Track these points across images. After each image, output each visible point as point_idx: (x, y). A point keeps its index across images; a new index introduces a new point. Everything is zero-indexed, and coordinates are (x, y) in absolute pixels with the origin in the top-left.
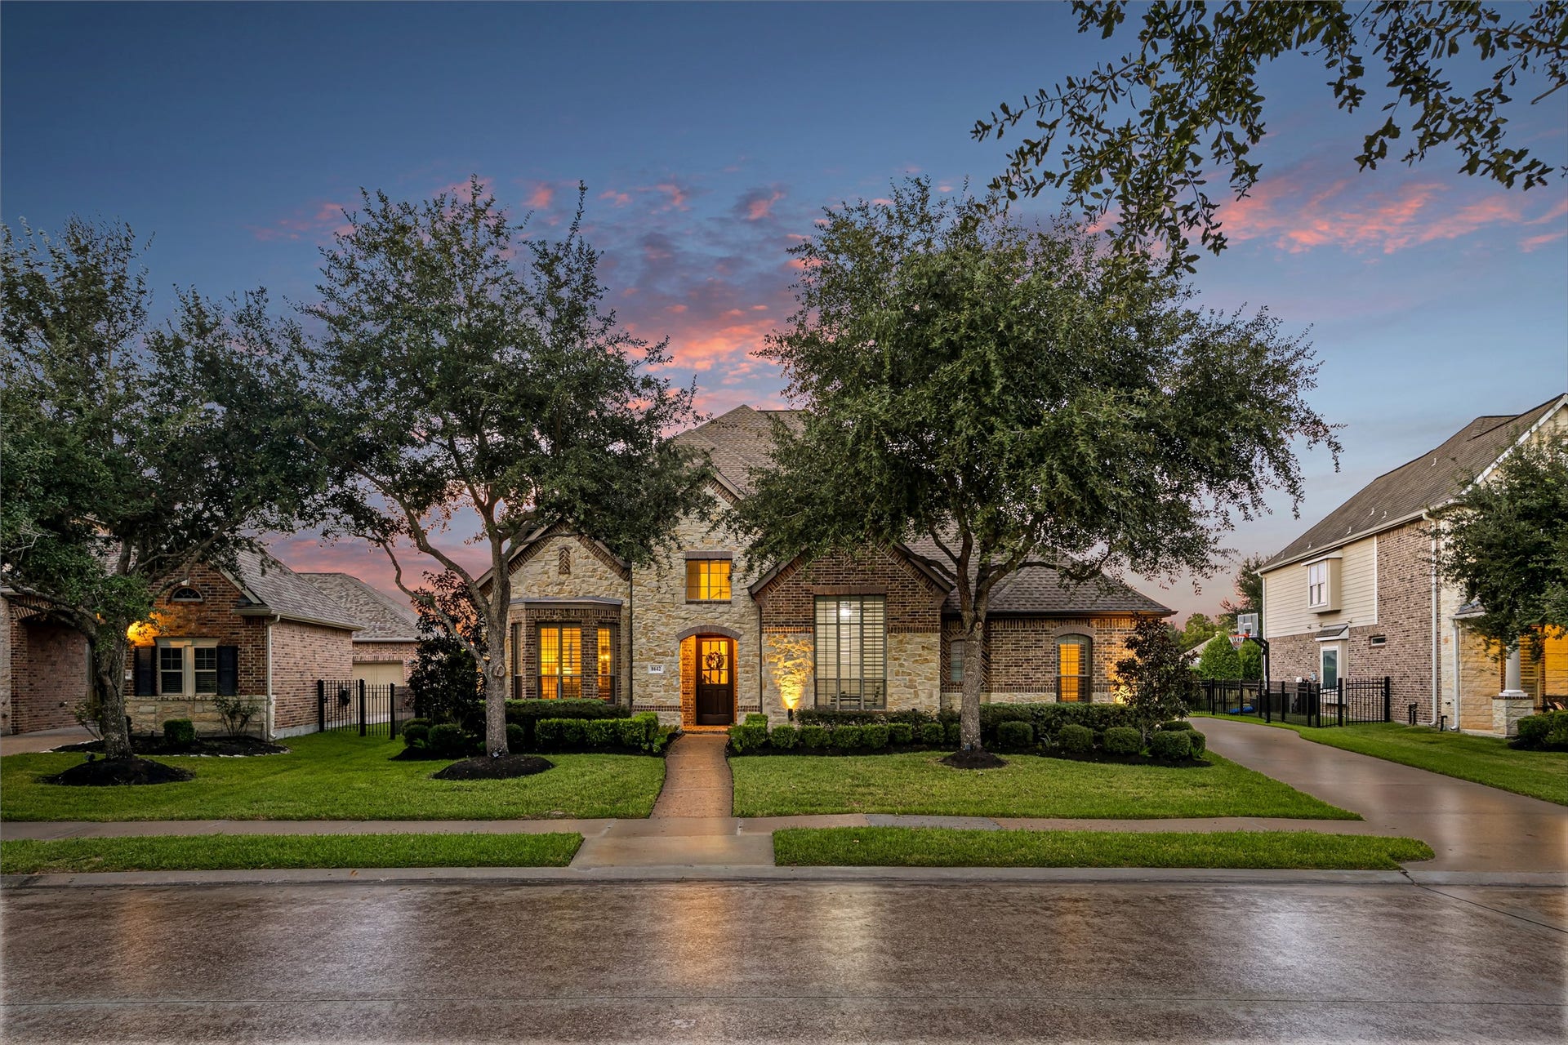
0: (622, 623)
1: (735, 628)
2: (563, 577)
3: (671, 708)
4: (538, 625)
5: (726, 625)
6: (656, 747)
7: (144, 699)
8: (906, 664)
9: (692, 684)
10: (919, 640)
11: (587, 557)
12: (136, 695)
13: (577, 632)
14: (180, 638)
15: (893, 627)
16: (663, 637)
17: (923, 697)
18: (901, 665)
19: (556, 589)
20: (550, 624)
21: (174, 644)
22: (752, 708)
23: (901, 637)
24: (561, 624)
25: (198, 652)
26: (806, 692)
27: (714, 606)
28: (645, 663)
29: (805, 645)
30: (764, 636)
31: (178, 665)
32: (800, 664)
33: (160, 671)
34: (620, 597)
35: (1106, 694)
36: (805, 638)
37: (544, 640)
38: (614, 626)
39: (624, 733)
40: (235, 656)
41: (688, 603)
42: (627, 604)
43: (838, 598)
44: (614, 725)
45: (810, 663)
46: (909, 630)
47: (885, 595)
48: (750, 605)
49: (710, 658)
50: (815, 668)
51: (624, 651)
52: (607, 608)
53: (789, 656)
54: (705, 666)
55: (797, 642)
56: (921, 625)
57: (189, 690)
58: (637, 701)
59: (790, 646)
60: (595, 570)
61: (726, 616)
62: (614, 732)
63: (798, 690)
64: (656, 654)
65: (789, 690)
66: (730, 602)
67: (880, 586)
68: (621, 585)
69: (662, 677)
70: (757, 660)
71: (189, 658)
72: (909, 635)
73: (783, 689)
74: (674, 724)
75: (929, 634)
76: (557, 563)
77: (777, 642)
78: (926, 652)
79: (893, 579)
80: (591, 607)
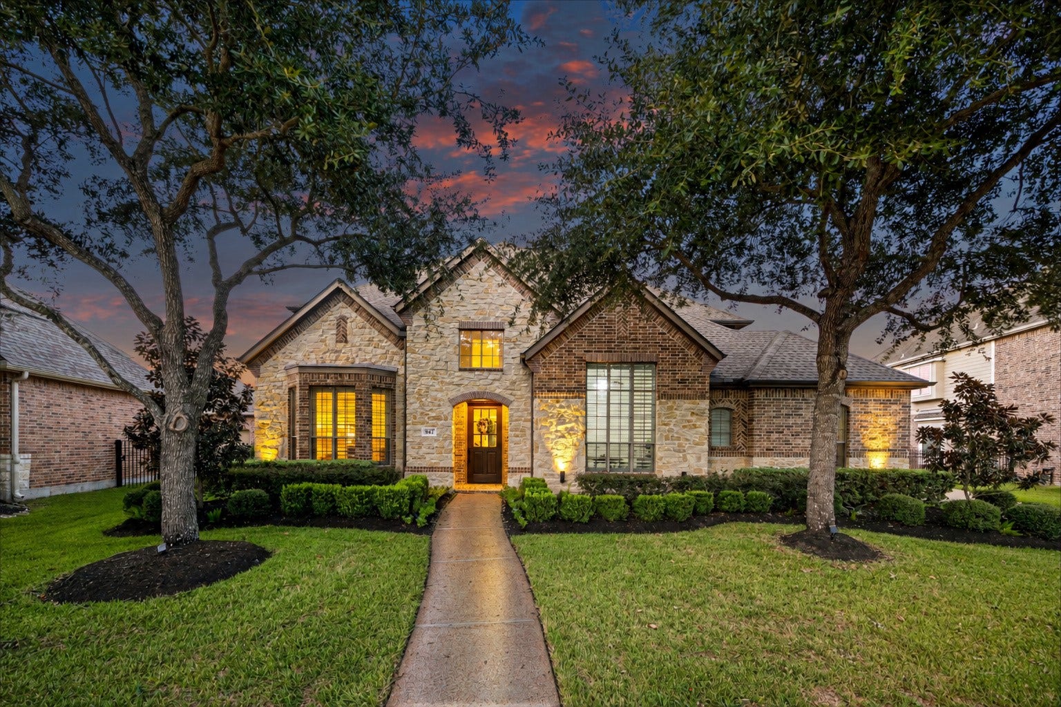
0: (397, 391)
1: (506, 394)
2: (341, 345)
3: (444, 469)
4: (313, 389)
5: (498, 391)
6: (421, 520)
8: (676, 429)
9: (464, 447)
10: (688, 406)
11: (363, 327)
13: (351, 395)
15: (663, 394)
16: (437, 402)
17: (691, 459)
18: (670, 430)
19: (333, 356)
20: (325, 388)
22: (521, 470)
23: (670, 403)
24: (336, 388)
26: (578, 455)
27: (486, 374)
28: (419, 427)
29: (577, 410)
30: (536, 401)
32: (572, 429)
34: (395, 364)
35: (861, 459)
36: (576, 403)
37: (319, 404)
38: (390, 390)
39: (381, 503)
41: (460, 370)
42: (401, 372)
43: (607, 365)
44: (368, 494)
45: (582, 428)
46: (680, 397)
47: (656, 363)
48: (521, 372)
49: (481, 423)
50: (585, 432)
51: (399, 414)
52: (382, 374)
53: (561, 420)
54: (476, 431)
55: (569, 407)
56: (690, 392)
58: (411, 462)
59: (563, 410)
60: (370, 340)
61: (497, 383)
62: (370, 502)
63: (570, 453)
64: (429, 418)
65: (559, 453)
66: (502, 370)
67: (649, 354)
68: (395, 354)
69: (435, 440)
70: (529, 424)
72: (677, 401)
73: (555, 452)
74: (447, 484)
75: (698, 400)
76: (335, 332)
77: (549, 407)
78: (694, 418)
79: (664, 348)
80: (364, 372)
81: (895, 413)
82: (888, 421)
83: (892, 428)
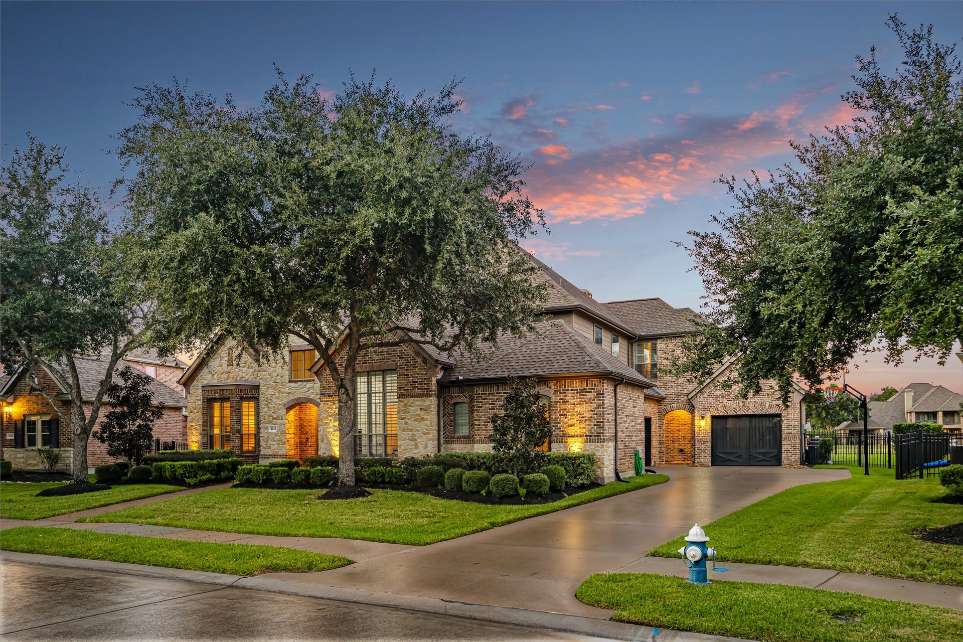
1: (317, 398)
2: (230, 368)
3: (281, 457)
4: (211, 401)
5: (311, 396)
7: (19, 450)
8: (410, 422)
10: (418, 403)
11: (242, 354)
12: (15, 448)
13: (229, 405)
14: (35, 415)
15: (403, 394)
16: (277, 407)
17: (421, 447)
18: (406, 423)
19: (226, 376)
20: (217, 400)
21: (33, 418)
23: (407, 401)
24: (221, 400)
25: (43, 422)
27: (305, 383)
28: (268, 425)
30: (322, 404)
31: (34, 431)
33: (26, 434)
34: (258, 380)
35: (562, 445)
37: (214, 411)
38: (256, 399)
40: (58, 424)
41: (290, 382)
43: (367, 373)
46: (412, 396)
47: (395, 369)
52: (247, 388)
53: (336, 417)
56: (419, 392)
57: (39, 445)
58: (262, 451)
59: (337, 410)
60: (246, 362)
61: (312, 390)
64: (273, 419)
65: (336, 443)
66: (314, 380)
67: (393, 363)
69: (276, 435)
71: (39, 427)
72: (411, 400)
73: (333, 442)
75: (424, 398)
76: (228, 358)
77: (329, 408)
78: (422, 413)
79: (401, 357)
80: (234, 388)
81: (590, 402)
82: (584, 409)
83: (587, 415)
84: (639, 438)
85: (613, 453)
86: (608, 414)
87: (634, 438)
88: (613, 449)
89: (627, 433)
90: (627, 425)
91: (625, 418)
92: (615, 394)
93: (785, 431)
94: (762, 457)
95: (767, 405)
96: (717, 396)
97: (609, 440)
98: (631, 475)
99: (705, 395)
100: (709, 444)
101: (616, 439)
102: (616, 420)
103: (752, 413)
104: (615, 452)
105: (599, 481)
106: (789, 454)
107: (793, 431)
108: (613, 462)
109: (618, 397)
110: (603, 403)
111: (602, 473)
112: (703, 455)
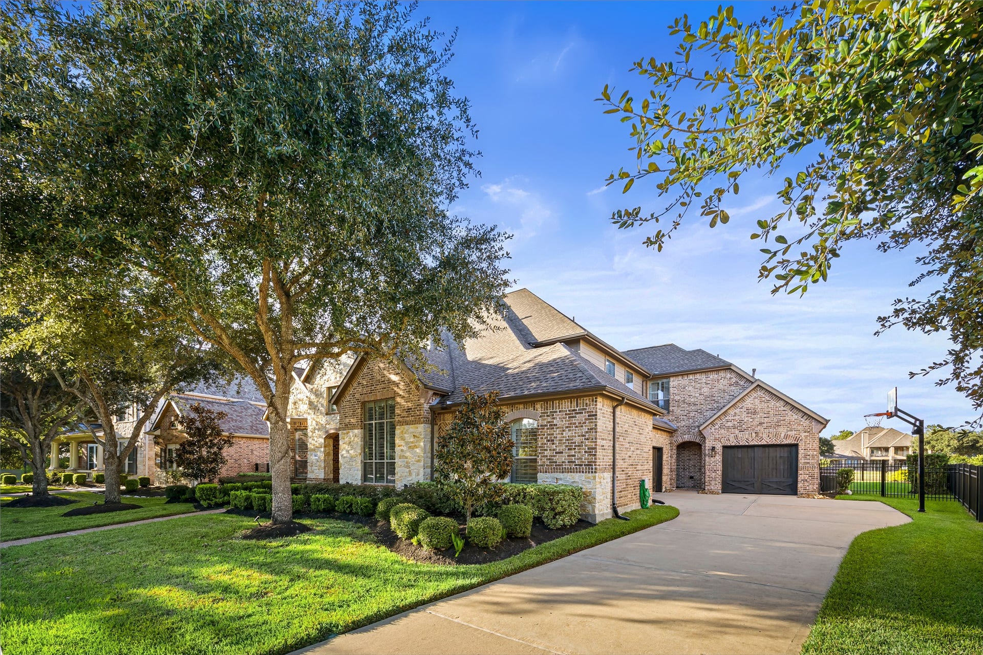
10: (411, 430)
15: (397, 422)
16: (318, 437)
17: (414, 475)
23: (402, 429)
27: (336, 416)
28: (312, 453)
29: (357, 438)
30: (341, 433)
31: (172, 456)
33: (167, 459)
35: (548, 475)
36: (357, 433)
41: (326, 414)
43: (374, 403)
45: (359, 451)
46: (407, 423)
47: (394, 398)
53: (350, 445)
55: (353, 436)
56: (413, 419)
58: (309, 475)
59: (351, 439)
67: (390, 391)
71: (174, 453)
72: (406, 427)
75: (417, 426)
79: (399, 385)
81: (581, 425)
82: (573, 433)
83: (577, 440)
84: (646, 467)
85: (610, 485)
86: (603, 439)
87: (639, 467)
88: (609, 480)
89: (631, 462)
90: (629, 454)
91: (627, 445)
92: (614, 416)
93: (801, 461)
94: (775, 486)
95: (783, 435)
96: (728, 428)
97: (604, 470)
98: (634, 508)
99: (717, 427)
100: (720, 473)
101: (614, 468)
102: (614, 447)
103: (765, 443)
104: (613, 484)
105: (590, 520)
106: (806, 484)
107: (811, 461)
108: (609, 495)
109: (617, 420)
110: (596, 425)
111: (594, 511)
112: (713, 483)
